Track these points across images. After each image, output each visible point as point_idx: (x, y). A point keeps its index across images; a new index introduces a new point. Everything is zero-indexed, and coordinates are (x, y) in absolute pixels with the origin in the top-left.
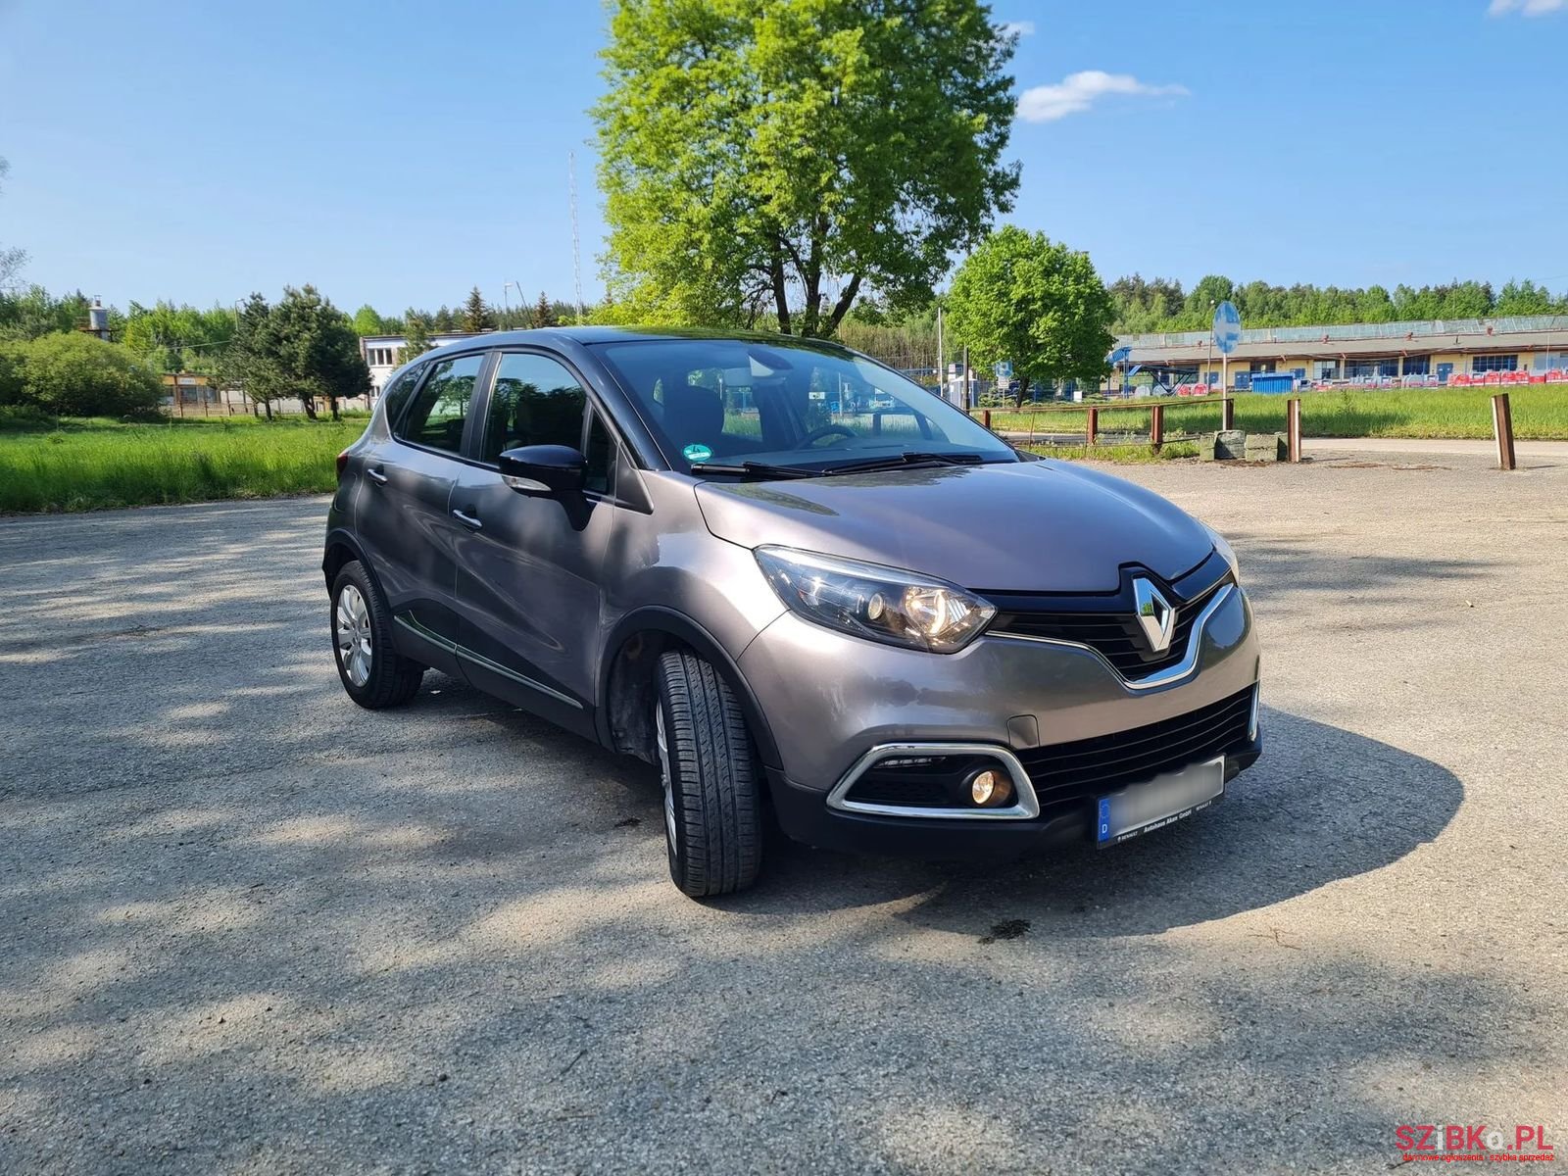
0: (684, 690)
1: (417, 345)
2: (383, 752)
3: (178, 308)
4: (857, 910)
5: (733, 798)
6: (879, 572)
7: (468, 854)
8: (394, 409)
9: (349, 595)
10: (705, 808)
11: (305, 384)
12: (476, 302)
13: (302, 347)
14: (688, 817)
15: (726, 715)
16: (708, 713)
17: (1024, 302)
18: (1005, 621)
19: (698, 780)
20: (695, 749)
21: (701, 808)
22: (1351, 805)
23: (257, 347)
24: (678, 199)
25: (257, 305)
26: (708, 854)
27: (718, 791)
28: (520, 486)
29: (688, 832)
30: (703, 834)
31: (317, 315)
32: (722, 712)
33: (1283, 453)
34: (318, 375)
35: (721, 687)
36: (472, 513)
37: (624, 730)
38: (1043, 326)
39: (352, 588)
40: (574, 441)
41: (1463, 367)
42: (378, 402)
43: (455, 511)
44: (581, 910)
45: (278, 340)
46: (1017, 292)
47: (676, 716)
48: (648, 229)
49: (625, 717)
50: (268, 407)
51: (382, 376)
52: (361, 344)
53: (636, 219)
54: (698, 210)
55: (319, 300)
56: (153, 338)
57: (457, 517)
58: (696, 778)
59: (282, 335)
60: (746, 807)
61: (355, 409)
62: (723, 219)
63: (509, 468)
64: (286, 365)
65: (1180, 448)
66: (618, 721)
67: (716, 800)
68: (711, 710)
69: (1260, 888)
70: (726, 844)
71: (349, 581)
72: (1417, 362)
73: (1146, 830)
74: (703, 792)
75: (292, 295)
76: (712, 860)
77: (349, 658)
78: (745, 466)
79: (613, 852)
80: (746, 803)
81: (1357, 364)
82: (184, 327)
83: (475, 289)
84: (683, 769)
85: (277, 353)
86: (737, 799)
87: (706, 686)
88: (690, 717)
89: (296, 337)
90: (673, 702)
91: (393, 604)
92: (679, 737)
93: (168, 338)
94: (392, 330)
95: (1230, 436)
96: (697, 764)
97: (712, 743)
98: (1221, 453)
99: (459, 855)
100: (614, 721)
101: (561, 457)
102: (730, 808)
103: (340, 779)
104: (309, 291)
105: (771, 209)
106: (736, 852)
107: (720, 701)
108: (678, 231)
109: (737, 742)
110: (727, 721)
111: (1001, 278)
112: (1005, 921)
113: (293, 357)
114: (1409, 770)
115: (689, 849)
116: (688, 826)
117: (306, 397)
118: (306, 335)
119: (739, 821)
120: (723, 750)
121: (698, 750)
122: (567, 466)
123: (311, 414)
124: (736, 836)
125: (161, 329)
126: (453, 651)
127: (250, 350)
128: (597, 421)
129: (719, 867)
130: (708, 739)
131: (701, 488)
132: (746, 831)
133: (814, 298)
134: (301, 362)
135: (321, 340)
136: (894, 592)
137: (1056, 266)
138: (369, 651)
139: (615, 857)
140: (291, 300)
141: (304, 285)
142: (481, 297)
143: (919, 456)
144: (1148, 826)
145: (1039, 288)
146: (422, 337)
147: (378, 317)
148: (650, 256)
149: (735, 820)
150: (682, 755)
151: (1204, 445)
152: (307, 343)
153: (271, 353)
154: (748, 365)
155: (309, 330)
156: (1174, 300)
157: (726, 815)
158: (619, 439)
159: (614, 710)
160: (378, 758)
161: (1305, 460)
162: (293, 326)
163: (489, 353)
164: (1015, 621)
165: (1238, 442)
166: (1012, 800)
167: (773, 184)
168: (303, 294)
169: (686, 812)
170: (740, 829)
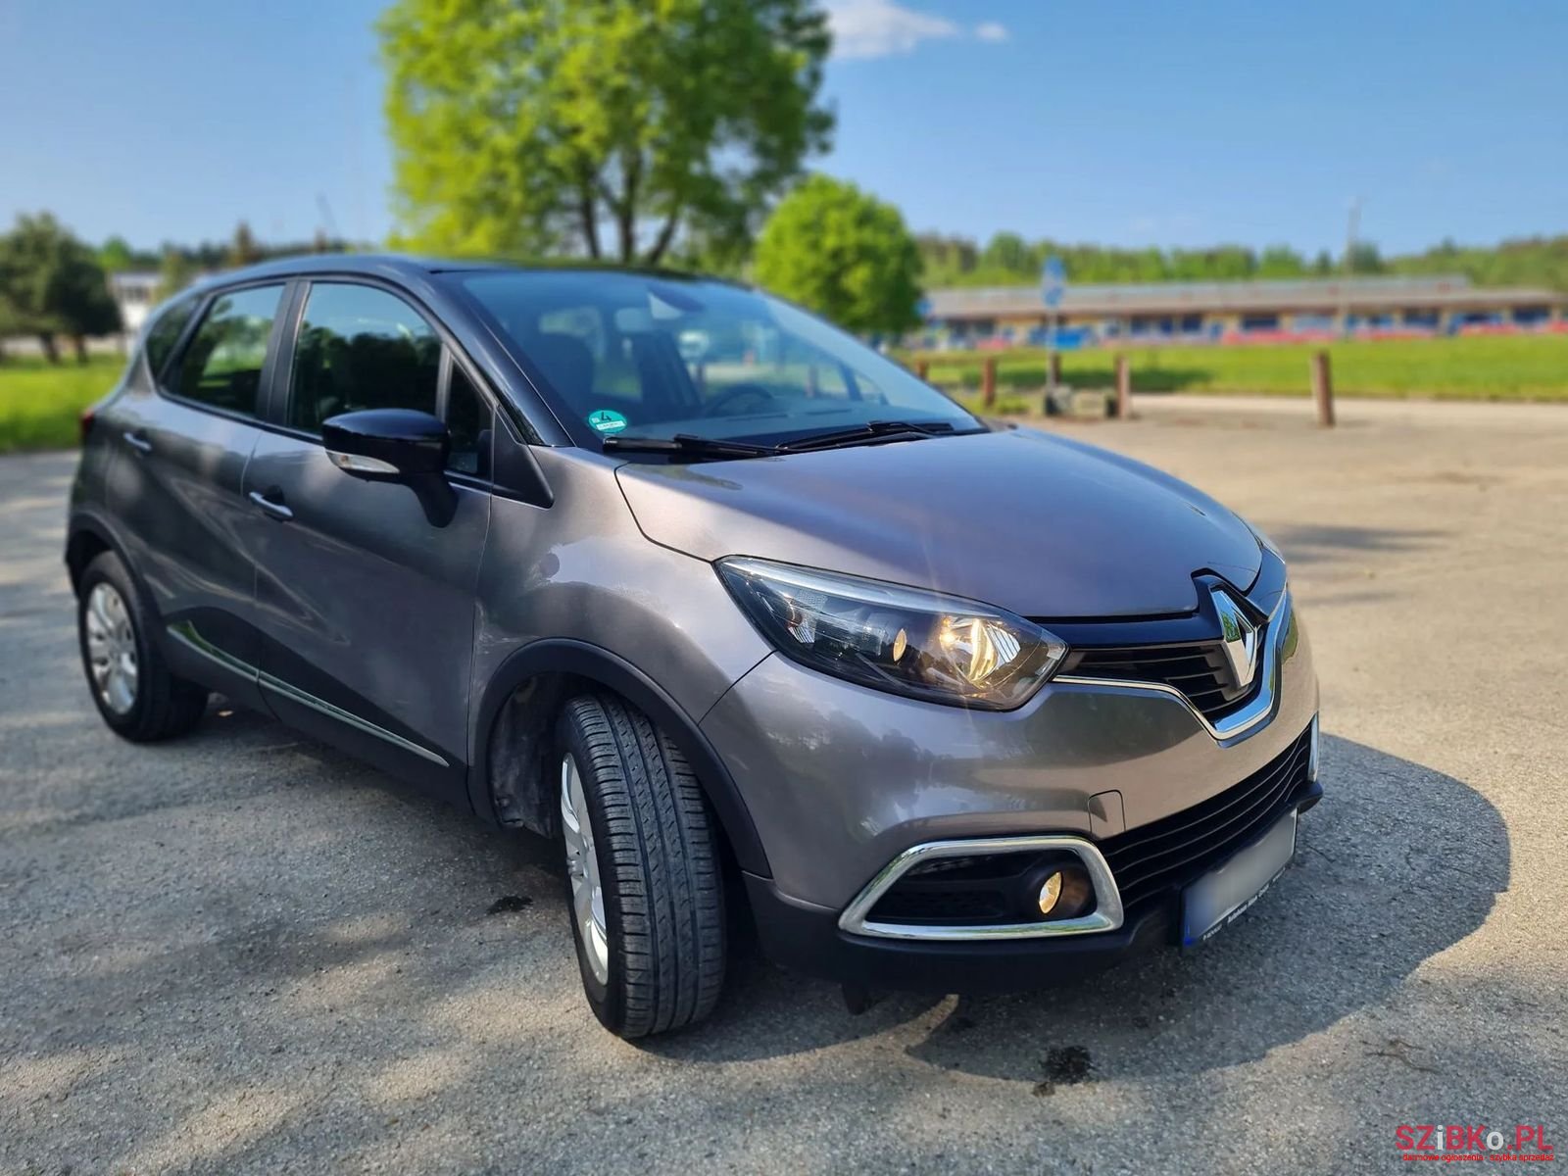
0: (615, 761)
2: (157, 807)
4: (855, 1044)
5: (693, 914)
6: (903, 597)
7: (288, 973)
8: (158, 354)
9: (101, 596)
10: (654, 929)
11: (44, 323)
12: (244, 236)
13: (39, 283)
14: (630, 944)
15: (678, 794)
16: (652, 792)
17: (837, 254)
18: (1075, 660)
19: (644, 892)
20: (637, 847)
21: (648, 931)
22: (1384, 839)
24: (481, 127)
26: (657, 991)
27: (672, 904)
28: (355, 467)
29: (630, 966)
30: (650, 966)
31: (56, 246)
32: (672, 790)
33: (1113, 409)
34: (61, 313)
35: (668, 754)
36: (275, 496)
37: (510, 796)
38: (857, 279)
39: (108, 588)
40: (426, 401)
41: (1232, 326)
42: (133, 346)
43: (253, 495)
44: (467, 1068)
46: (830, 242)
47: (608, 800)
48: (452, 157)
49: (511, 780)
51: (136, 315)
53: (433, 146)
54: (504, 140)
55: (58, 229)
57: (255, 502)
58: (641, 889)
60: (708, 924)
61: (106, 352)
62: (532, 148)
63: (337, 441)
64: (21, 301)
65: (1011, 403)
66: (503, 786)
67: (669, 916)
68: (657, 788)
69: (1345, 973)
70: (681, 977)
71: (101, 578)
72: (1192, 321)
73: (1230, 920)
74: (651, 907)
75: (25, 222)
76: (661, 998)
77: (106, 677)
78: (677, 440)
79: (494, 959)
80: (710, 918)
81: (1139, 321)
83: (243, 221)
84: (621, 877)
86: (699, 914)
87: (646, 753)
88: (628, 801)
90: (601, 778)
91: (164, 611)
92: (613, 831)
94: (145, 263)
95: (1060, 392)
96: (641, 869)
97: (661, 836)
98: (1052, 409)
99: (277, 976)
100: (497, 785)
101: (412, 426)
102: (688, 926)
103: (98, 854)
104: (46, 218)
105: (584, 141)
106: (695, 986)
107: (668, 774)
108: (482, 162)
109: (696, 832)
110: (680, 803)
111: (812, 228)
112: (1053, 1052)
113: (29, 293)
114: (1419, 785)
115: (630, 988)
116: (630, 958)
117: (46, 337)
119: (701, 943)
120: (678, 847)
121: (643, 849)
122: (416, 438)
123: (52, 356)
124: (696, 962)
126: (254, 679)
128: (458, 375)
129: (670, 1006)
130: (655, 831)
131: (626, 473)
132: (709, 957)
133: (628, 240)
134: (39, 298)
135: (63, 274)
136: (922, 624)
137: (868, 217)
138: (132, 669)
139: (500, 967)
140: (24, 228)
141: (38, 211)
142: (249, 231)
143: (887, 425)
144: (1231, 914)
145: (852, 237)
146: (180, 273)
147: (127, 250)
148: (450, 188)
149: (695, 944)
150: (619, 857)
151: (1035, 402)
152: (45, 278)
154: (646, 305)
155: (48, 262)
156: (968, 257)
157: (684, 937)
158: (495, 402)
159: (496, 772)
160: (149, 817)
161: (1135, 417)
162: (28, 258)
163: (292, 283)
164: (1084, 660)
165: (1068, 399)
166: (1090, 906)
167: (587, 114)
168: (39, 222)
169: (628, 939)
170: (702, 953)
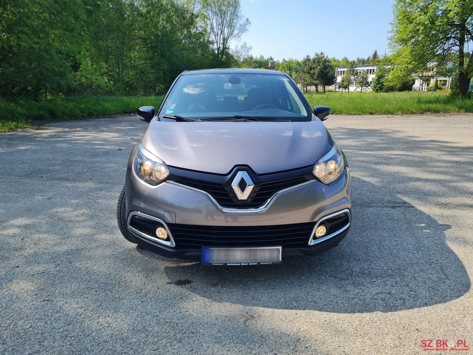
1: (350, 69)
3: (294, 60)
11: (316, 82)
13: (317, 71)
23: (305, 71)
25: (308, 58)
31: (323, 61)
34: (320, 79)
45: (311, 69)
50: (306, 88)
51: (339, 79)
52: (336, 69)
55: (324, 56)
56: (286, 69)
59: (312, 67)
61: (331, 89)
64: (312, 76)
75: (317, 55)
78: (174, 116)
82: (294, 65)
83: (376, 50)
85: (310, 73)
89: (316, 68)
93: (290, 69)
104: (322, 54)
113: (314, 74)
117: (316, 86)
118: (319, 67)
123: (317, 90)
125: (288, 67)
127: (304, 72)
134: (316, 75)
135: (323, 68)
140: (316, 56)
141: (320, 52)
142: (377, 53)
146: (352, 67)
147: (348, 61)
152: (319, 70)
153: (309, 73)
155: (320, 65)
162: (316, 64)
168: (320, 54)
